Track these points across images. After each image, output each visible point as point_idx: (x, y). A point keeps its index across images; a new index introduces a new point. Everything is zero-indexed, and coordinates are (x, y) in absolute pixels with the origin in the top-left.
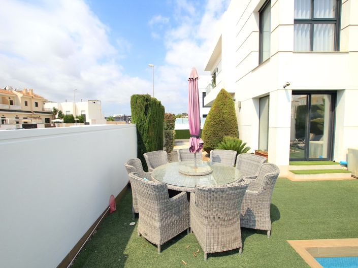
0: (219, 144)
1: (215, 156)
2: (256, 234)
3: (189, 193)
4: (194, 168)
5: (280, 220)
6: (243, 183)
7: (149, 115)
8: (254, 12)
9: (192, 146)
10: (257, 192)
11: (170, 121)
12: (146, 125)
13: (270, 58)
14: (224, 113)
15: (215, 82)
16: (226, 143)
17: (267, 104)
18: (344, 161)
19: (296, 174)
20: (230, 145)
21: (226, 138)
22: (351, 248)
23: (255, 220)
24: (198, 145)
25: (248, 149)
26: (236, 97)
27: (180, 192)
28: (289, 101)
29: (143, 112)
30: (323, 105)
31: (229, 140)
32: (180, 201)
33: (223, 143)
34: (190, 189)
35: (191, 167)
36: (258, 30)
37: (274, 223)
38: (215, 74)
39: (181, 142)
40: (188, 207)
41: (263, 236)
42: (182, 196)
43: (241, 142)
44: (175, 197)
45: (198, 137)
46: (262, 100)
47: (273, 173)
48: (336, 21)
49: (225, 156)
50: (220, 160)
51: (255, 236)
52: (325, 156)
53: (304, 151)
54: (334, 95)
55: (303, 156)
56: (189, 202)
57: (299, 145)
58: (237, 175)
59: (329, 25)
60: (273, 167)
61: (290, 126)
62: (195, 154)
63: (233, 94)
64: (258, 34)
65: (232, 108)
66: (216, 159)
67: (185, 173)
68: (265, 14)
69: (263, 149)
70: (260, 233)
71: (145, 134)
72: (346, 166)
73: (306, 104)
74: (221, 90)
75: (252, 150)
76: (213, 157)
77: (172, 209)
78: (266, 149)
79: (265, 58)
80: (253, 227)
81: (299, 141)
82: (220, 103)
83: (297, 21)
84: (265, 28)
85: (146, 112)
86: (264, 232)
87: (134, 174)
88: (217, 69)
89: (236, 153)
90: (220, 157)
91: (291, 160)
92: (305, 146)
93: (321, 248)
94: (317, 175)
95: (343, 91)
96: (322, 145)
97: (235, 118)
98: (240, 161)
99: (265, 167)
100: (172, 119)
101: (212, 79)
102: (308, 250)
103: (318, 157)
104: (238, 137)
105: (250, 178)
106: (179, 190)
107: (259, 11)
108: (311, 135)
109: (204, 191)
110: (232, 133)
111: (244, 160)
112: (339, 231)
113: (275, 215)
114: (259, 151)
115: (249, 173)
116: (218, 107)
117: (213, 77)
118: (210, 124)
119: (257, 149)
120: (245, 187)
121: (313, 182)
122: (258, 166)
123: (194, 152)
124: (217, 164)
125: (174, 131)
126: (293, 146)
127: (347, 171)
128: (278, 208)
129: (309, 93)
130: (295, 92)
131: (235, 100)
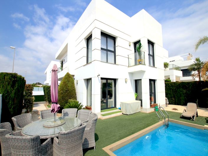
0: (66, 105)
1: (65, 113)
2: (89, 150)
3: (53, 138)
4: (54, 122)
5: (99, 140)
6: (83, 126)
7: (15, 88)
8: (85, 38)
9: (53, 109)
10: (89, 129)
11: (28, 90)
12: (12, 95)
13: (91, 62)
14: (68, 86)
15: (63, 66)
16: (70, 103)
17: (90, 83)
18: (120, 107)
19: (103, 116)
20: (73, 105)
21: (70, 100)
22: (123, 143)
23: (89, 143)
24: (57, 108)
25: (82, 106)
26: (75, 77)
27: (47, 139)
28: (100, 82)
29: (10, 86)
30: (112, 83)
31: (72, 102)
32: (47, 145)
33: (68, 104)
34: (54, 135)
35: (52, 122)
36: (86, 47)
37: (97, 142)
38: (62, 62)
39: (37, 104)
40: (52, 148)
41: (92, 150)
42: (49, 141)
43: (78, 102)
44: (44, 143)
45: (57, 103)
46: (88, 81)
47: (95, 118)
48: (114, 52)
49: (71, 112)
50: (68, 115)
51: (89, 151)
52: (113, 106)
53: (106, 104)
54: (115, 80)
55: (105, 107)
56: (53, 144)
57: (104, 101)
58: (79, 122)
59: (112, 53)
60: (95, 115)
61: (100, 93)
62: (55, 113)
63: (73, 76)
64: (86, 49)
65: (73, 83)
66: (66, 114)
67: (48, 127)
68: (89, 41)
69: (89, 105)
70: (91, 150)
71: (10, 102)
72: (120, 109)
73: (106, 82)
74: (67, 73)
75: (84, 107)
76: (64, 113)
77: (42, 151)
78: (90, 105)
79: (89, 61)
80: (88, 147)
81: (104, 99)
82: (66, 80)
83: (102, 49)
84: (89, 47)
85: (13, 86)
86: (93, 148)
87: (10, 135)
88: (64, 60)
89: (77, 109)
90: (68, 113)
91: (101, 109)
92: (106, 102)
93: (114, 147)
94: (111, 115)
95: (118, 79)
96: (112, 101)
97: (75, 89)
98: (80, 114)
99: (92, 115)
100: (31, 88)
101: (61, 65)
102: (110, 149)
103: (111, 107)
104: (76, 100)
105: (85, 122)
106: (46, 138)
107: (87, 39)
108: (108, 96)
109: (65, 134)
110: (73, 97)
111: (81, 113)
112: (119, 138)
113: (97, 138)
114: (87, 106)
115: (84, 120)
116: (65, 83)
117: (61, 64)
118: (60, 92)
119: (86, 105)
120: (84, 128)
121: (110, 118)
122: (88, 115)
123: (54, 112)
124: (66, 117)
125: (34, 97)
126: (102, 102)
127: (121, 112)
128: (98, 134)
129: (107, 79)
130: (102, 79)
131: (74, 79)
